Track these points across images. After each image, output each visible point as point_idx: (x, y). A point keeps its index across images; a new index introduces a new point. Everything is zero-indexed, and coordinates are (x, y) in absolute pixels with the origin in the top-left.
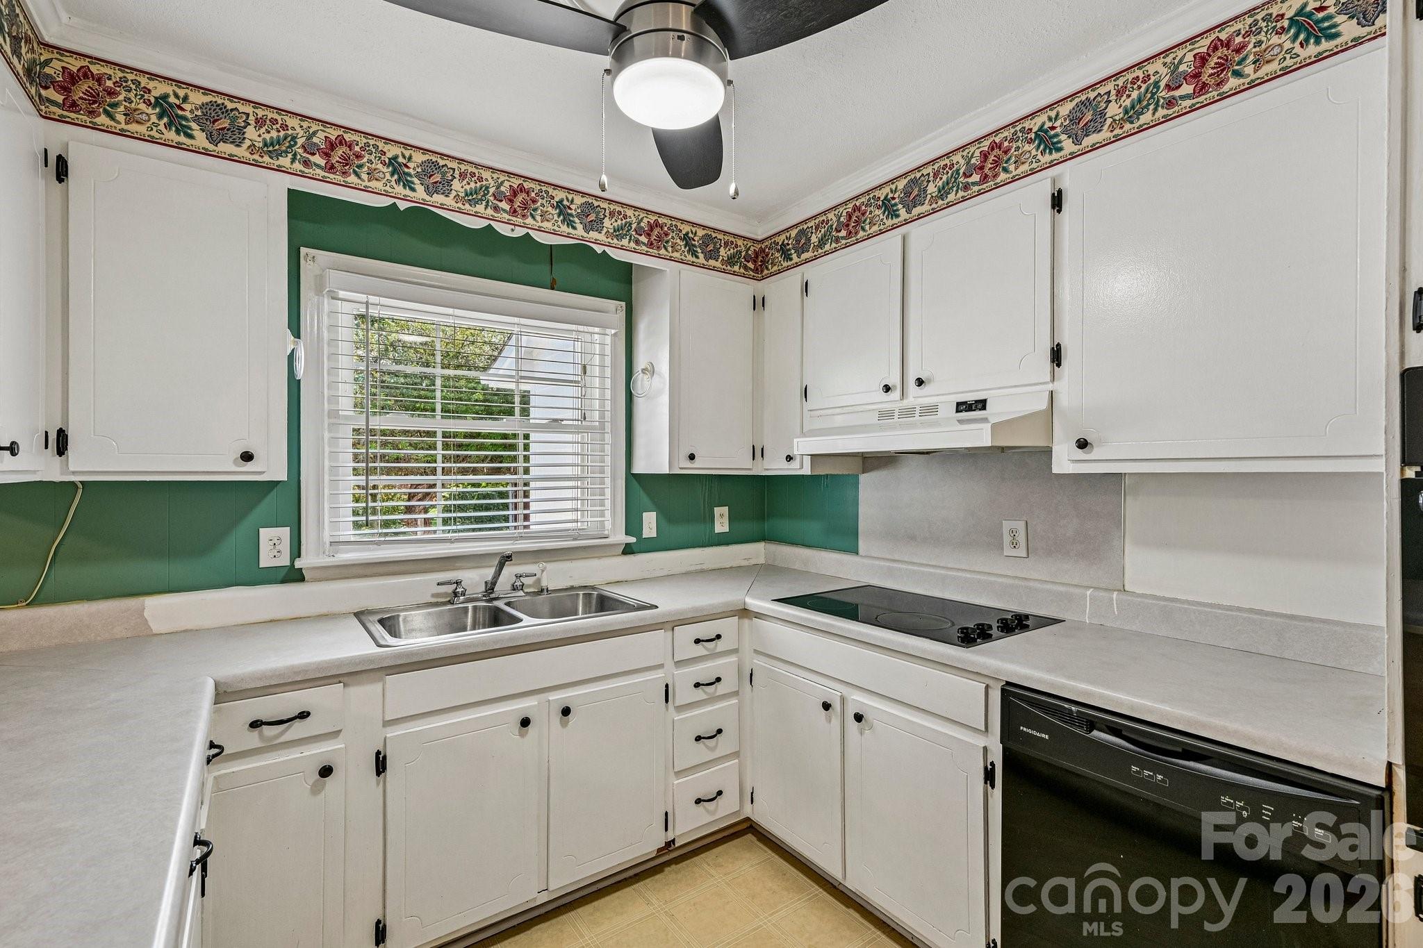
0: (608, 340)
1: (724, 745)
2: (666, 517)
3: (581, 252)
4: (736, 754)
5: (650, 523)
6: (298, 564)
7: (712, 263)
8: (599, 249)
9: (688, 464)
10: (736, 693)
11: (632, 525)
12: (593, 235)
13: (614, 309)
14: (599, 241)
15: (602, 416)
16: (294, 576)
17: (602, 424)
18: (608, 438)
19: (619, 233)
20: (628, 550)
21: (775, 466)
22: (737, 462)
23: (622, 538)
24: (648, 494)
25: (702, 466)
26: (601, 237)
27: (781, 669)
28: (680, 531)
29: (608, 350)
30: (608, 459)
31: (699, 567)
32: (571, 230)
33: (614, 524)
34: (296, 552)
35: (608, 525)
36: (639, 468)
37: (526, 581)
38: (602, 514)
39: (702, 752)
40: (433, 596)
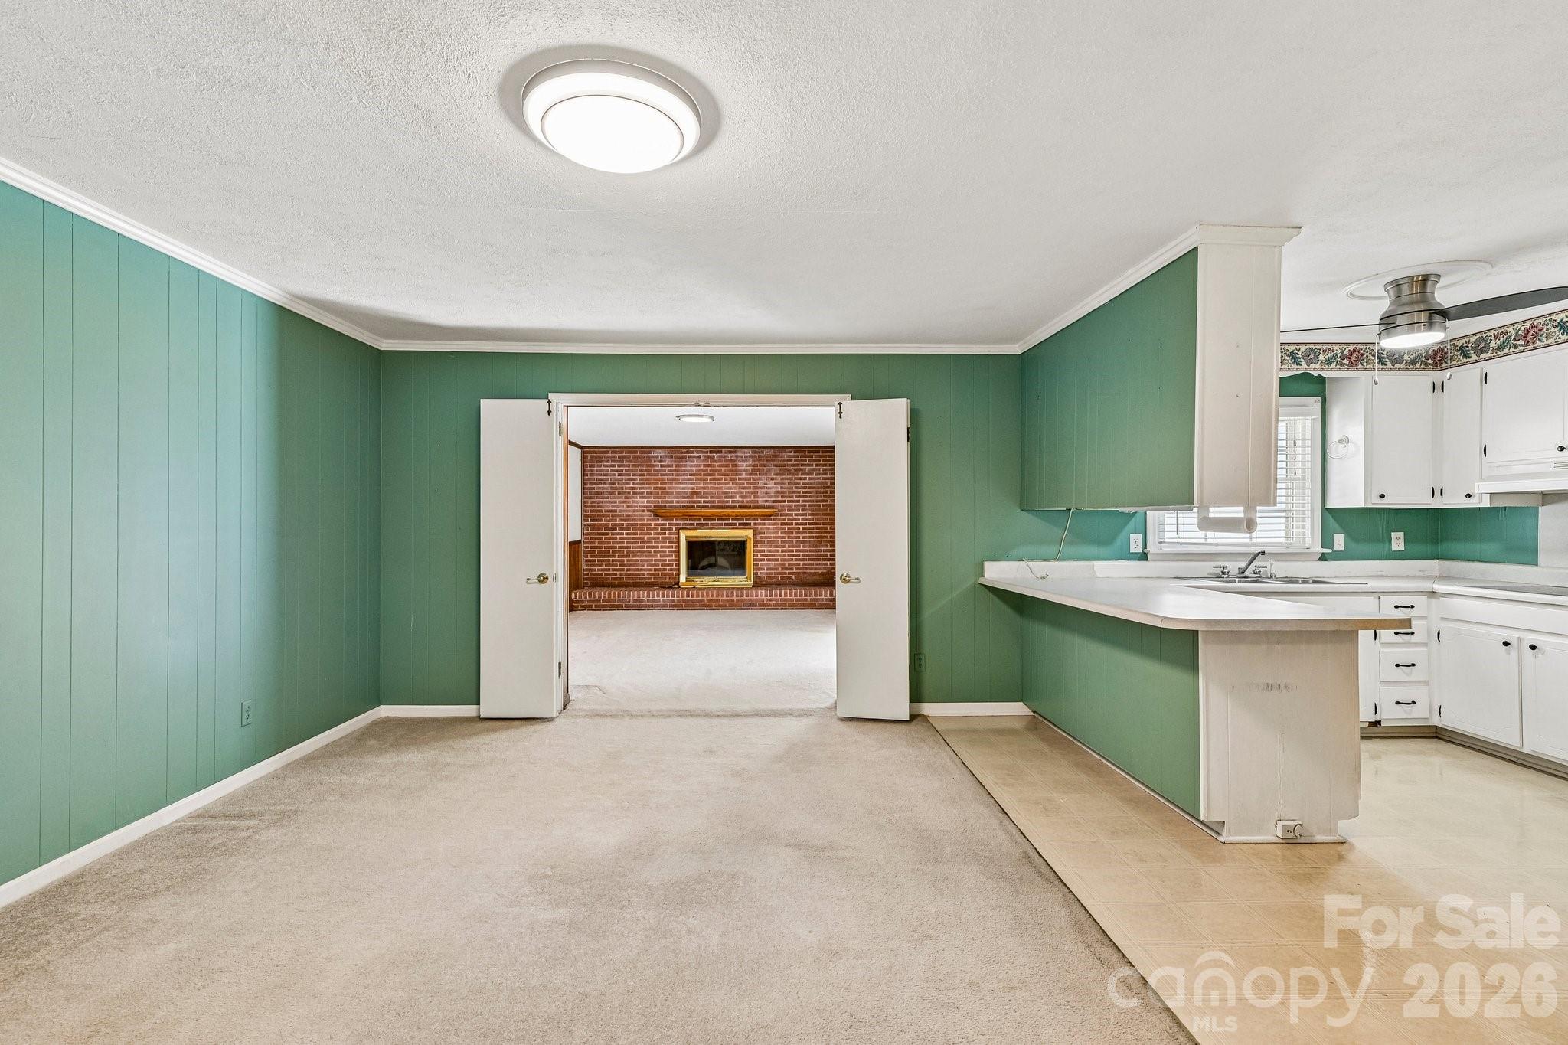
0: (1308, 423)
1: (1415, 674)
2: (1350, 536)
3: (1305, 376)
4: (1425, 682)
5: (1339, 541)
6: (1145, 551)
7: (1397, 366)
8: (1315, 374)
9: (1380, 501)
10: (1425, 645)
11: (1327, 542)
12: (1313, 366)
13: (1314, 403)
14: (1315, 370)
15: (1304, 471)
16: (1144, 557)
17: (1304, 477)
18: (1308, 485)
19: (1328, 362)
20: (1323, 558)
21: (1454, 500)
22: (1421, 500)
23: (1318, 549)
24: (1337, 522)
25: (1387, 503)
26: (1318, 366)
27: (1467, 627)
28: (1363, 548)
29: (1308, 429)
30: (1308, 499)
31: (1380, 573)
32: (1299, 367)
33: (1313, 540)
34: (1145, 546)
35: (1308, 541)
36: (1329, 505)
37: (1262, 570)
38: (1304, 534)
39: (1401, 674)
40: (1208, 574)
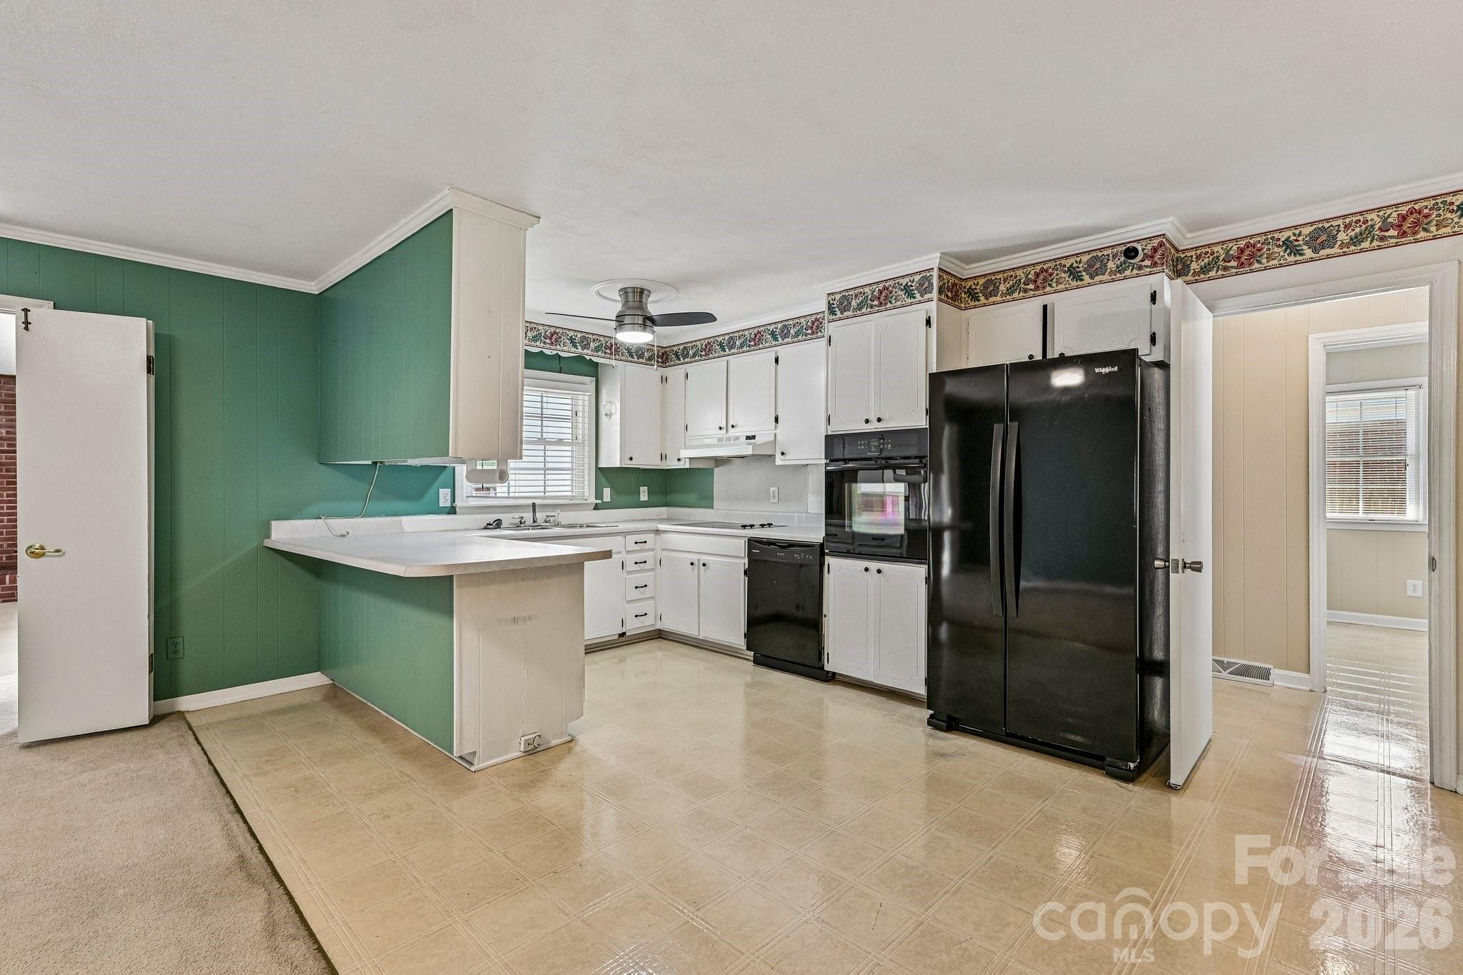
0: (587, 398)
1: (647, 592)
2: (615, 491)
3: (580, 359)
4: (652, 598)
5: (607, 492)
6: (454, 505)
7: (641, 360)
8: (588, 358)
9: (629, 462)
10: (653, 570)
11: (599, 495)
12: (586, 351)
13: (590, 381)
14: (588, 354)
15: (583, 437)
16: (452, 511)
17: (583, 442)
18: (586, 449)
19: (597, 349)
20: (596, 507)
21: (672, 464)
22: (651, 461)
23: (593, 500)
24: (607, 479)
25: (635, 464)
26: (589, 352)
27: (674, 554)
28: (624, 499)
29: (586, 403)
30: (586, 460)
31: (632, 518)
32: (576, 350)
33: (589, 494)
34: (453, 500)
35: (586, 494)
36: (600, 466)
37: (552, 519)
38: (583, 488)
39: (637, 594)
40: (510, 524)
